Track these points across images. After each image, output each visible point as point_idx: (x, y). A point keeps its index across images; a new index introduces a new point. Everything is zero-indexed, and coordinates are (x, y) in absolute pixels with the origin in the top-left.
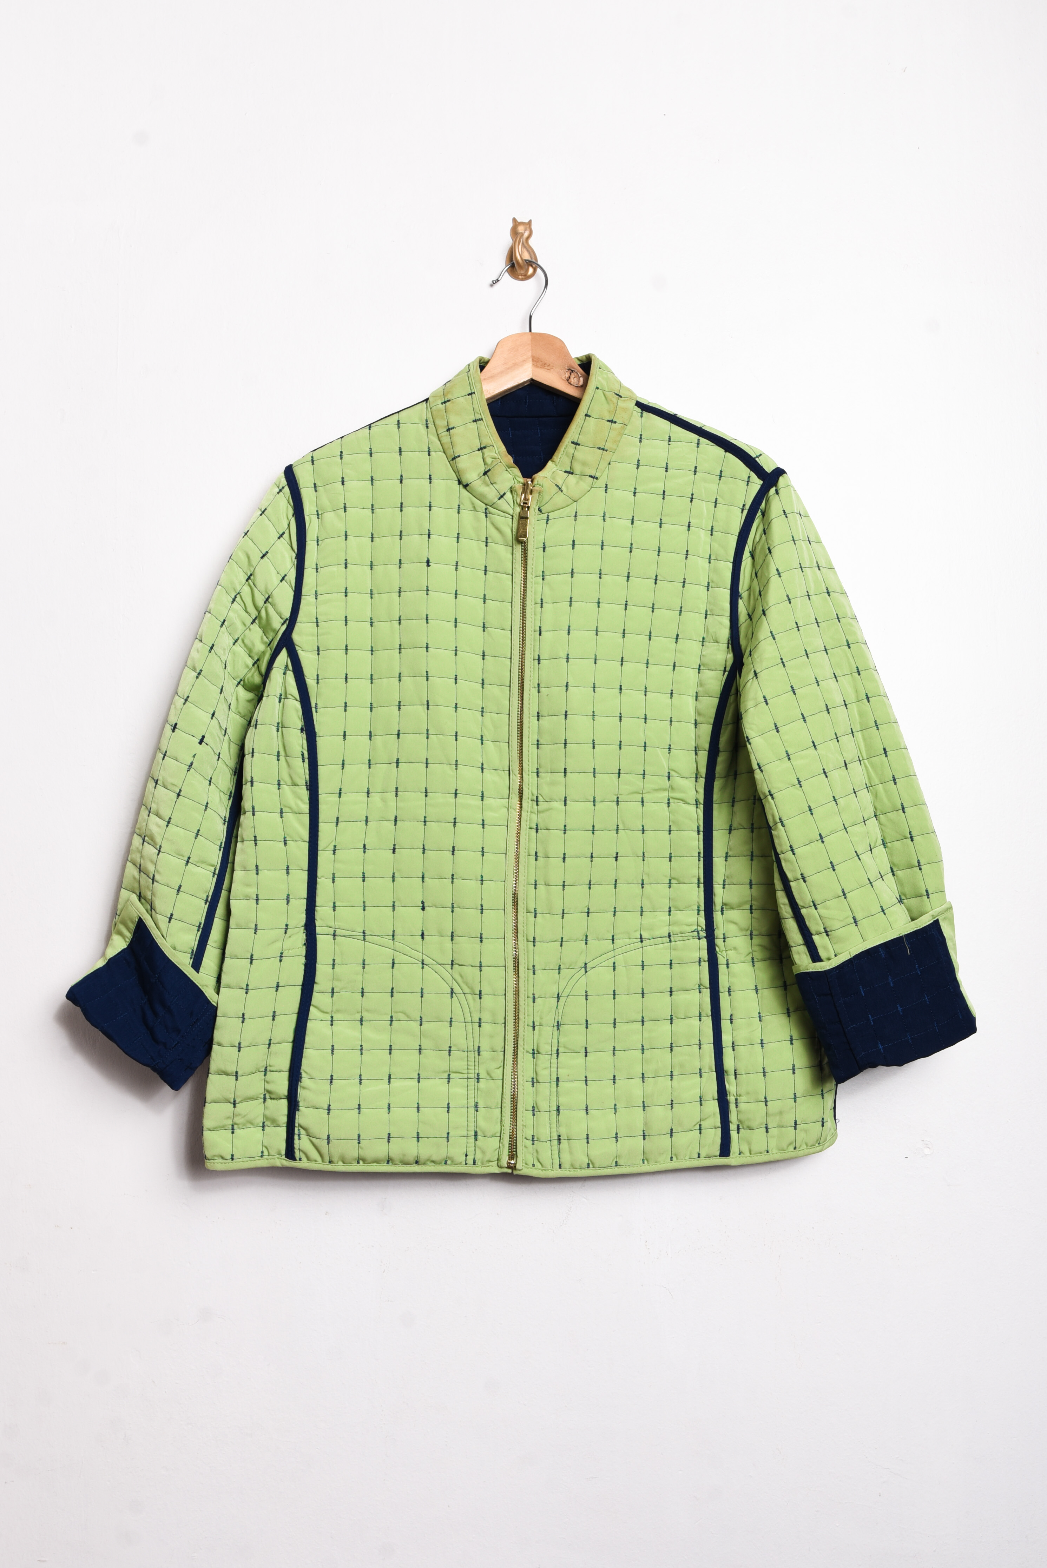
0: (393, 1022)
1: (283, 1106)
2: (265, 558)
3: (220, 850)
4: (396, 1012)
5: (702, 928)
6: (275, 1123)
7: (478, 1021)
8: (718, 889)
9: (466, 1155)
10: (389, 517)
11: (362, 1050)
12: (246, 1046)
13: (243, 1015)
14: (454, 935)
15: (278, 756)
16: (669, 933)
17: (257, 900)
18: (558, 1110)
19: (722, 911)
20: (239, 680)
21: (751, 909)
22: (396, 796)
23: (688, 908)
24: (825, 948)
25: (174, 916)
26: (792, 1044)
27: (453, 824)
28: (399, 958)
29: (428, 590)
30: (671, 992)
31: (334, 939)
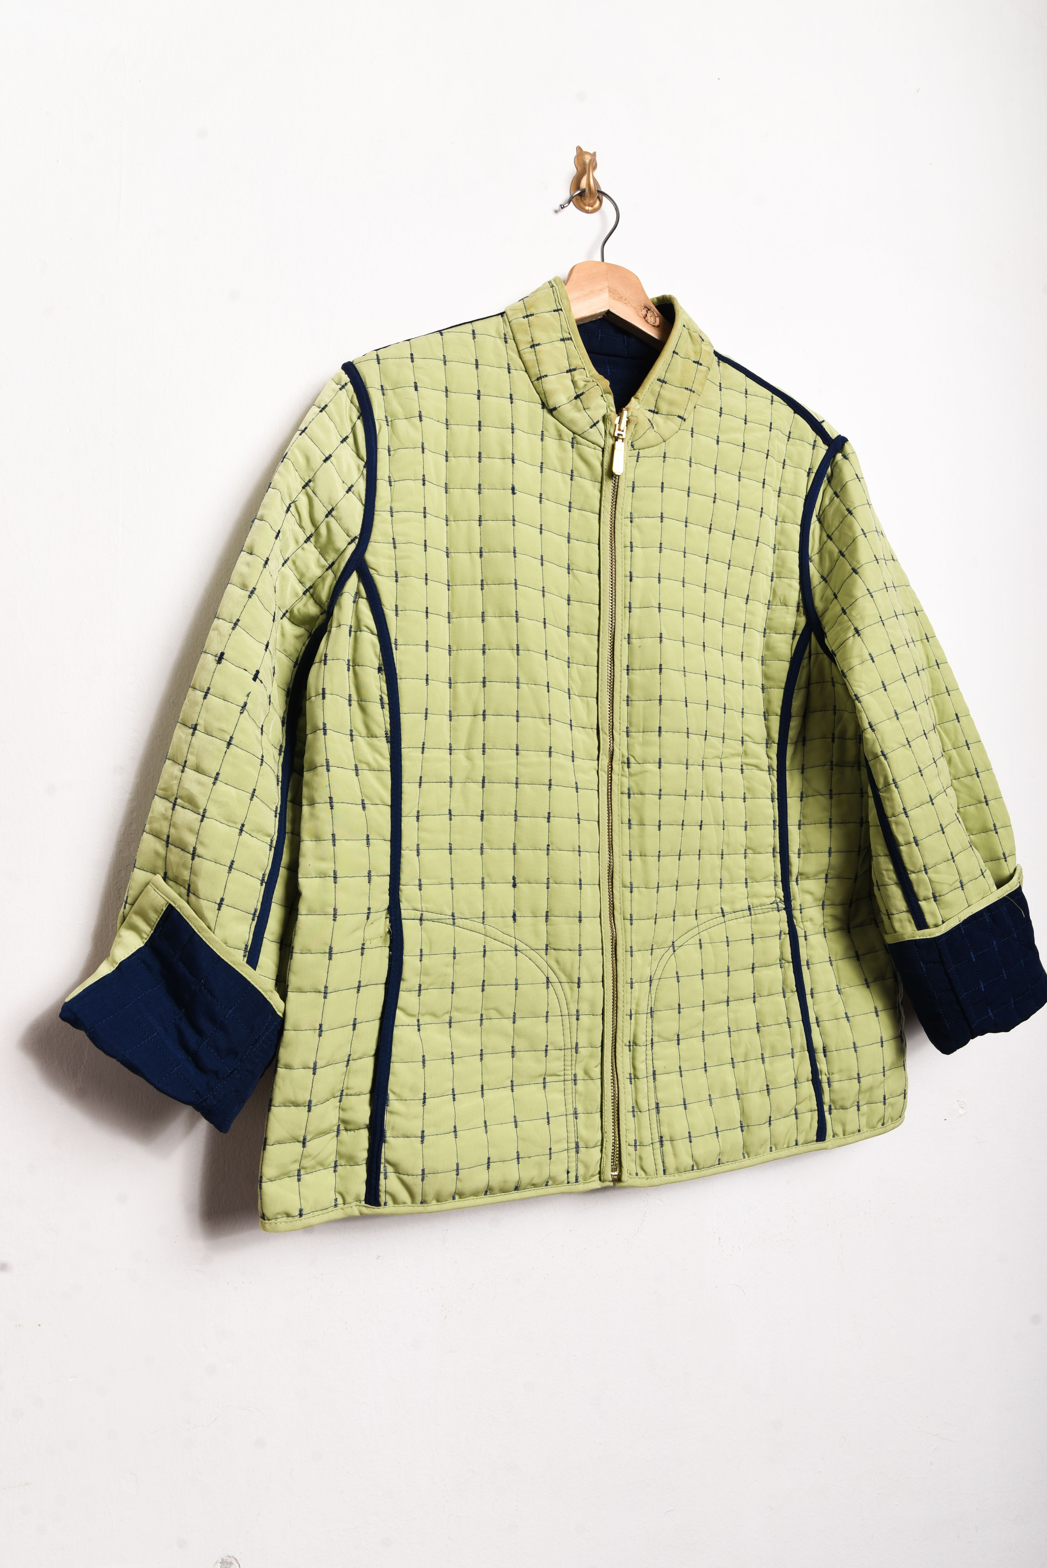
0: (483, 1021)
1: (363, 1138)
2: (329, 462)
3: (276, 816)
4: (487, 1009)
5: (781, 900)
6: (351, 1161)
7: (575, 1013)
8: (794, 858)
9: (568, 1172)
10: (465, 435)
11: (453, 1058)
12: (323, 1065)
13: (321, 1026)
14: (549, 915)
15: (350, 700)
16: (749, 906)
17: (335, 878)
18: (657, 1107)
19: (797, 881)
20: (284, 611)
21: (826, 878)
22: (484, 754)
23: (765, 879)
24: (933, 914)
25: (225, 901)
26: (877, 1016)
27: (548, 786)
28: (491, 944)
29: (514, 520)
30: (753, 968)
31: (421, 925)
